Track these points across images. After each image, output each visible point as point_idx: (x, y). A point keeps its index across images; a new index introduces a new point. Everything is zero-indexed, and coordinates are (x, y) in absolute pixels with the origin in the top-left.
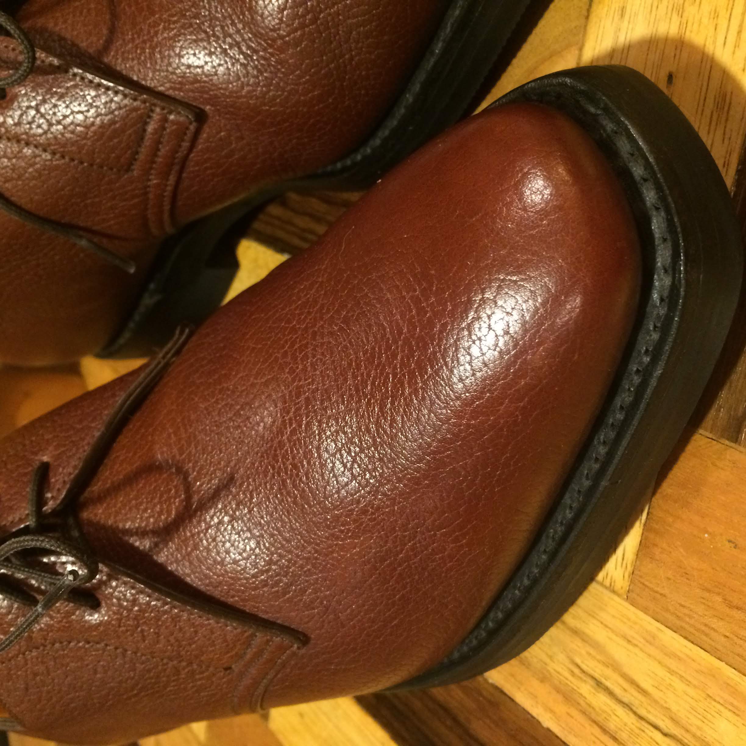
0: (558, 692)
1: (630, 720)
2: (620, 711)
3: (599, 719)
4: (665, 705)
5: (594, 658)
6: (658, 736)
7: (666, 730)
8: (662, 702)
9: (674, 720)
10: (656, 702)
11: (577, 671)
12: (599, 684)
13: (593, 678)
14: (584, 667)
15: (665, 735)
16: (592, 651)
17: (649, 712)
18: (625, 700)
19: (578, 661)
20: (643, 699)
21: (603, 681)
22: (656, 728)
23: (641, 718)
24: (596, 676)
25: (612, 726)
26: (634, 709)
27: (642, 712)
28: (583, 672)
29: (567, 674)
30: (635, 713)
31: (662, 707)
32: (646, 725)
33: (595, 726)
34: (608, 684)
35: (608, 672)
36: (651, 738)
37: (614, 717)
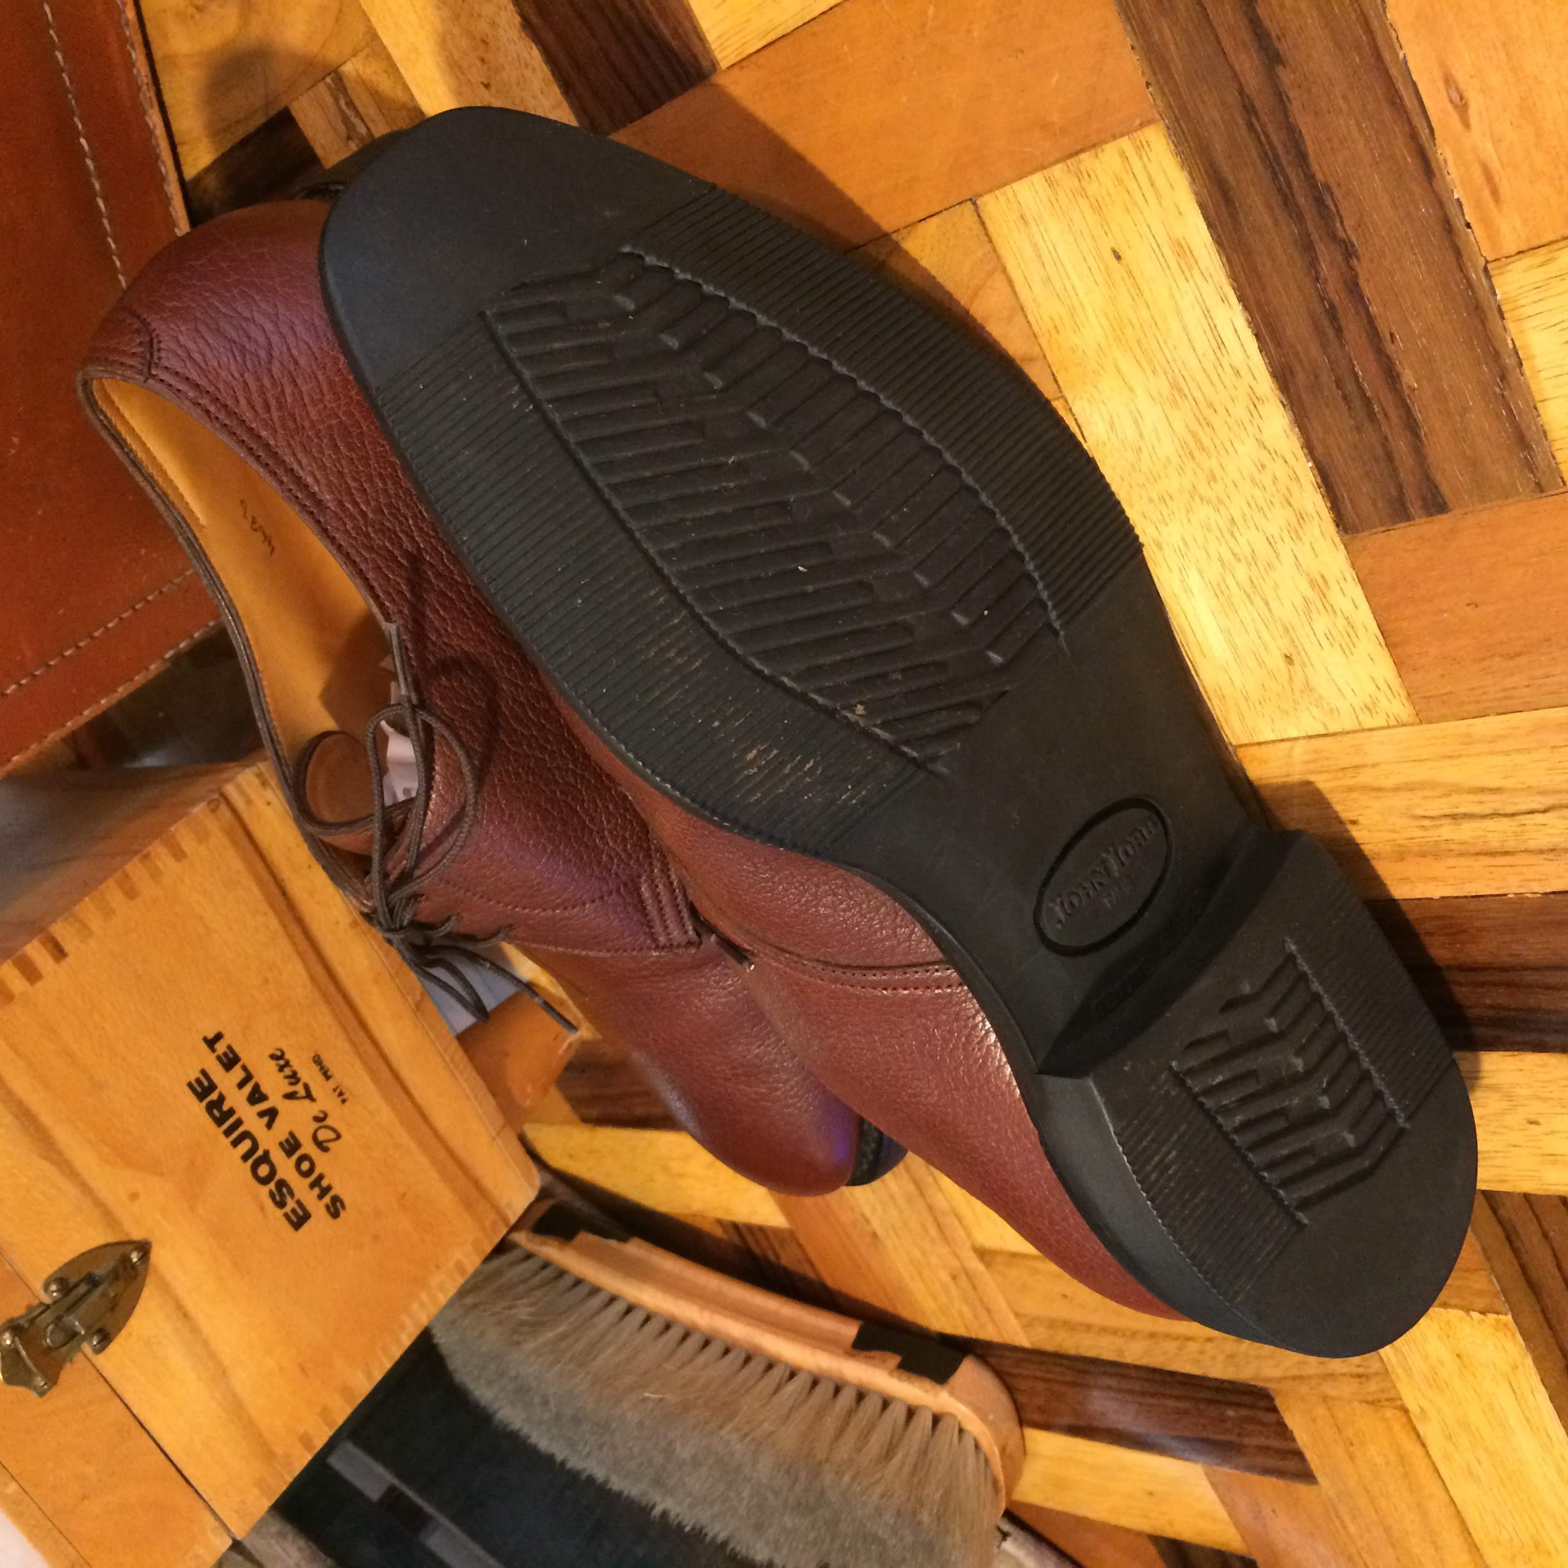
0: (1424, 856)
1: (1505, 824)
2: (1489, 824)
3: (1478, 849)
4: (1523, 786)
5: (1433, 798)
6: (1539, 818)
7: (1541, 807)
8: (1520, 786)
9: (1543, 792)
10: (1514, 790)
11: (1426, 823)
12: (1454, 817)
13: (1445, 816)
14: (1432, 814)
15: (1545, 811)
16: (1426, 793)
17: (1515, 804)
18: (1488, 811)
19: (1421, 812)
20: (1503, 797)
21: (1456, 811)
22: (1532, 812)
23: (1513, 815)
24: (1447, 812)
25: (1494, 843)
26: (1502, 812)
27: (1511, 809)
28: (1432, 818)
29: (1420, 833)
30: (1506, 815)
31: (1523, 789)
32: (1522, 817)
33: (1480, 857)
34: (1462, 810)
35: (1455, 799)
36: (1536, 825)
37: (1491, 834)
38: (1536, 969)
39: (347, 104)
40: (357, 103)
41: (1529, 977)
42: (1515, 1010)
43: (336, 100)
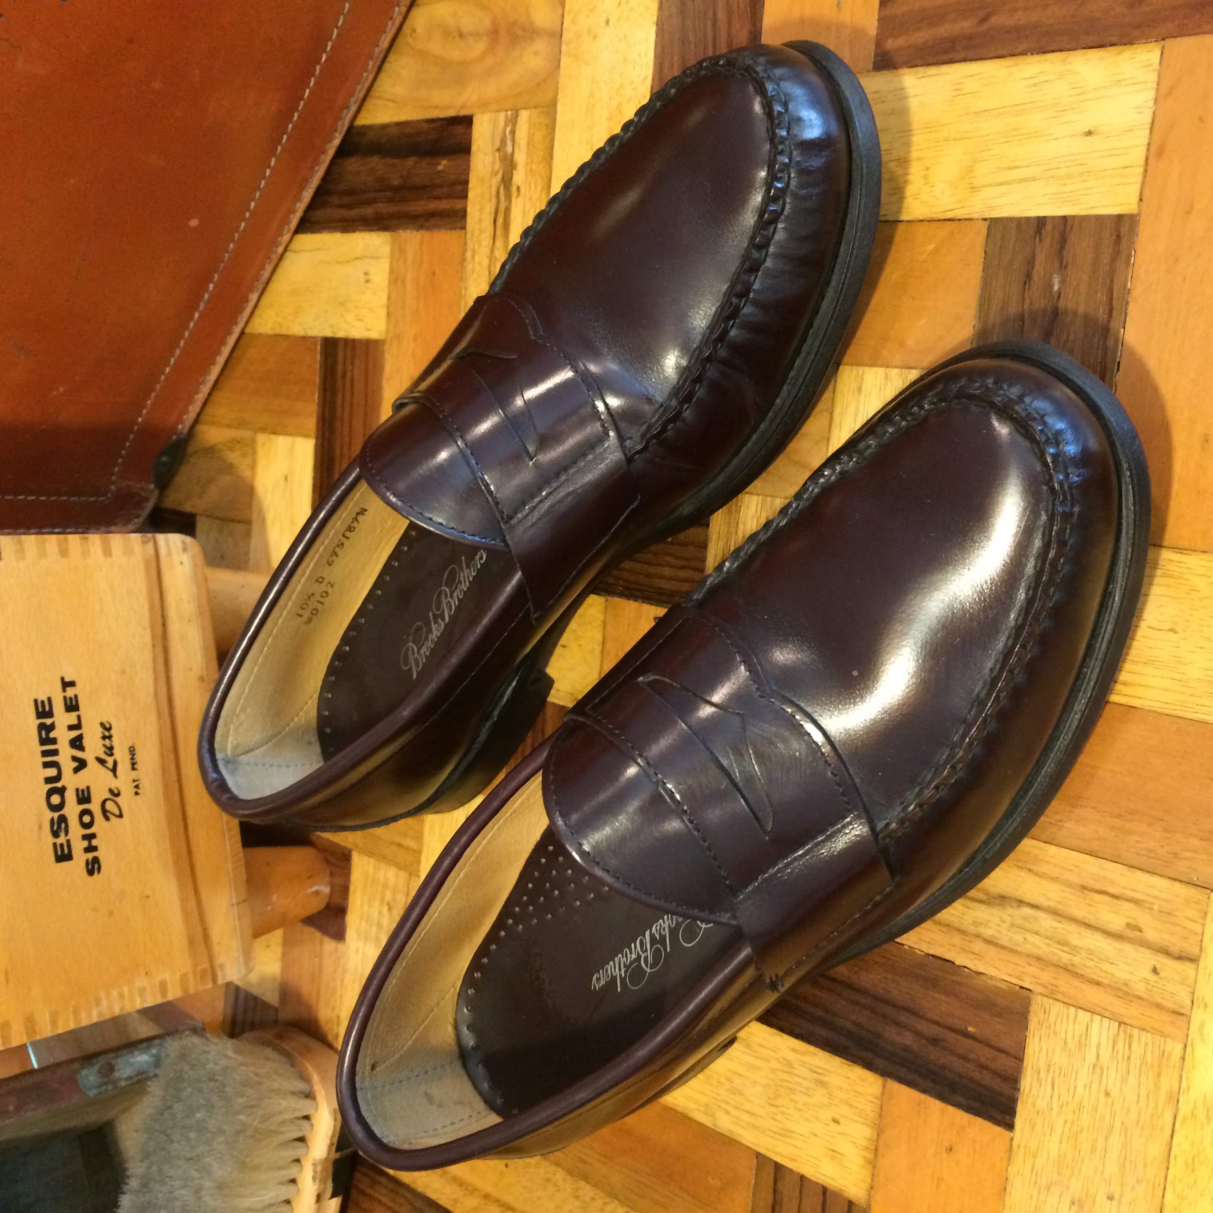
38: (895, 1006)
39: (510, 132)
40: (517, 133)
41: (888, 1010)
42: (868, 1030)
43: (506, 125)
